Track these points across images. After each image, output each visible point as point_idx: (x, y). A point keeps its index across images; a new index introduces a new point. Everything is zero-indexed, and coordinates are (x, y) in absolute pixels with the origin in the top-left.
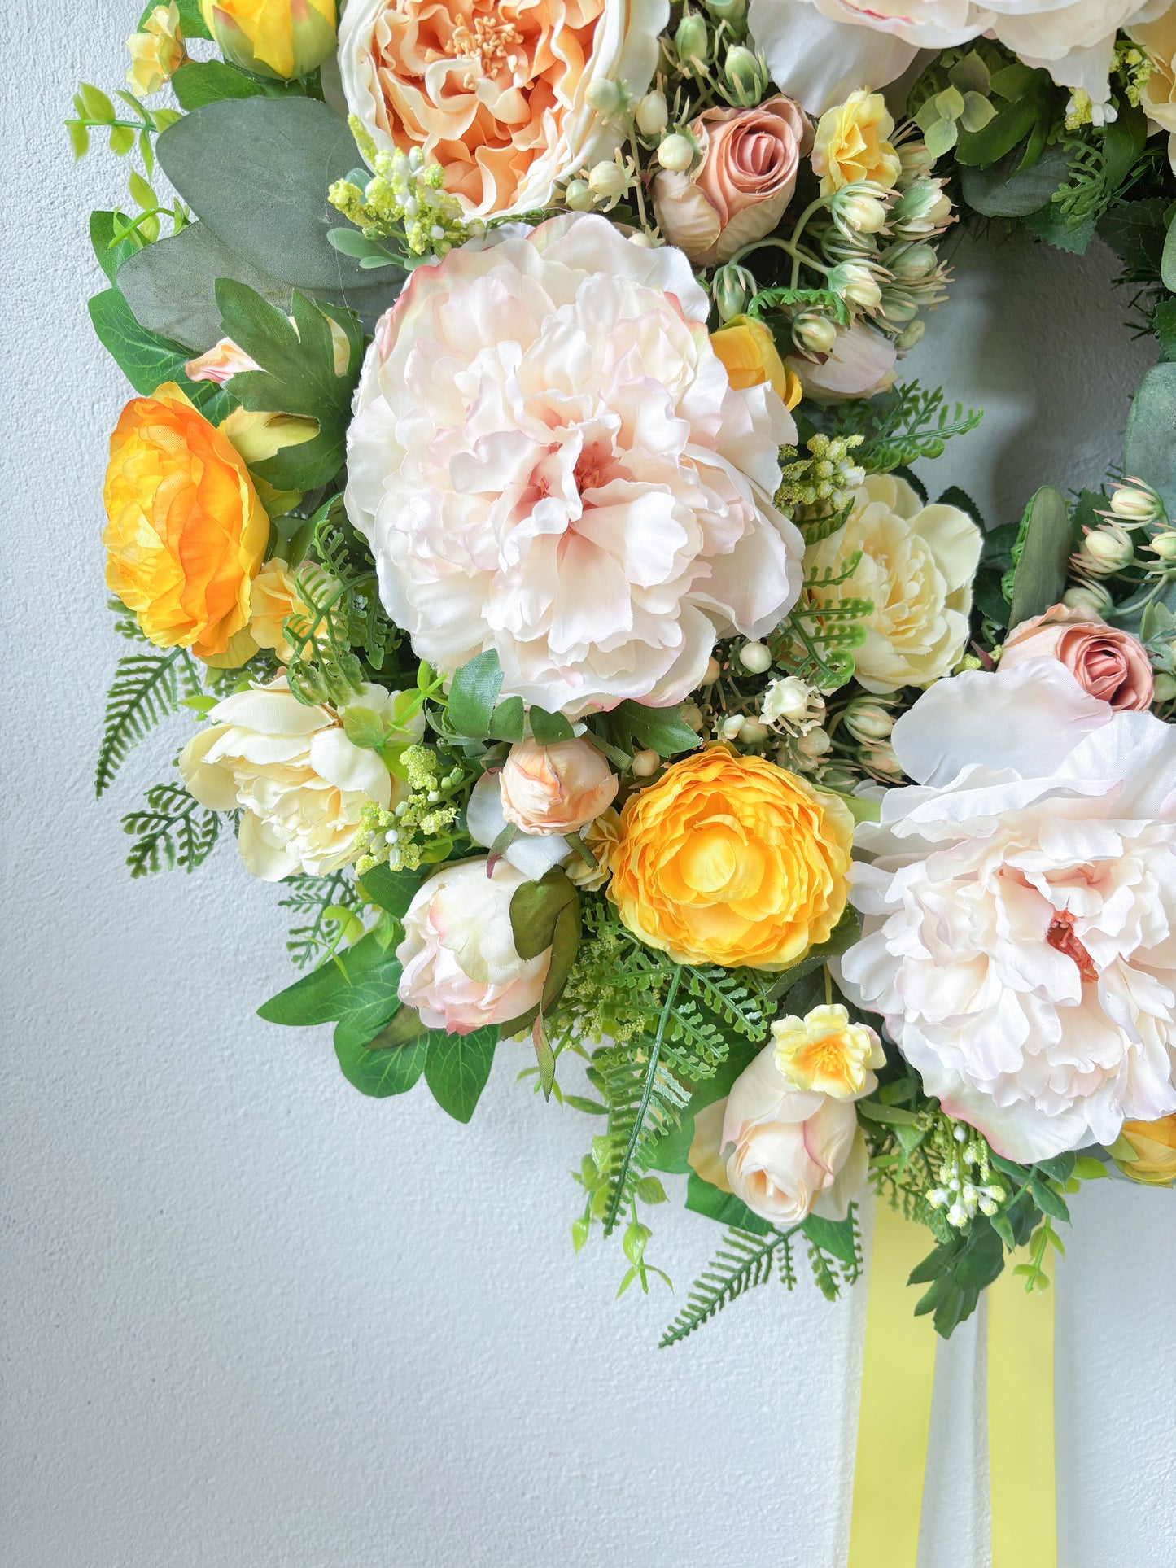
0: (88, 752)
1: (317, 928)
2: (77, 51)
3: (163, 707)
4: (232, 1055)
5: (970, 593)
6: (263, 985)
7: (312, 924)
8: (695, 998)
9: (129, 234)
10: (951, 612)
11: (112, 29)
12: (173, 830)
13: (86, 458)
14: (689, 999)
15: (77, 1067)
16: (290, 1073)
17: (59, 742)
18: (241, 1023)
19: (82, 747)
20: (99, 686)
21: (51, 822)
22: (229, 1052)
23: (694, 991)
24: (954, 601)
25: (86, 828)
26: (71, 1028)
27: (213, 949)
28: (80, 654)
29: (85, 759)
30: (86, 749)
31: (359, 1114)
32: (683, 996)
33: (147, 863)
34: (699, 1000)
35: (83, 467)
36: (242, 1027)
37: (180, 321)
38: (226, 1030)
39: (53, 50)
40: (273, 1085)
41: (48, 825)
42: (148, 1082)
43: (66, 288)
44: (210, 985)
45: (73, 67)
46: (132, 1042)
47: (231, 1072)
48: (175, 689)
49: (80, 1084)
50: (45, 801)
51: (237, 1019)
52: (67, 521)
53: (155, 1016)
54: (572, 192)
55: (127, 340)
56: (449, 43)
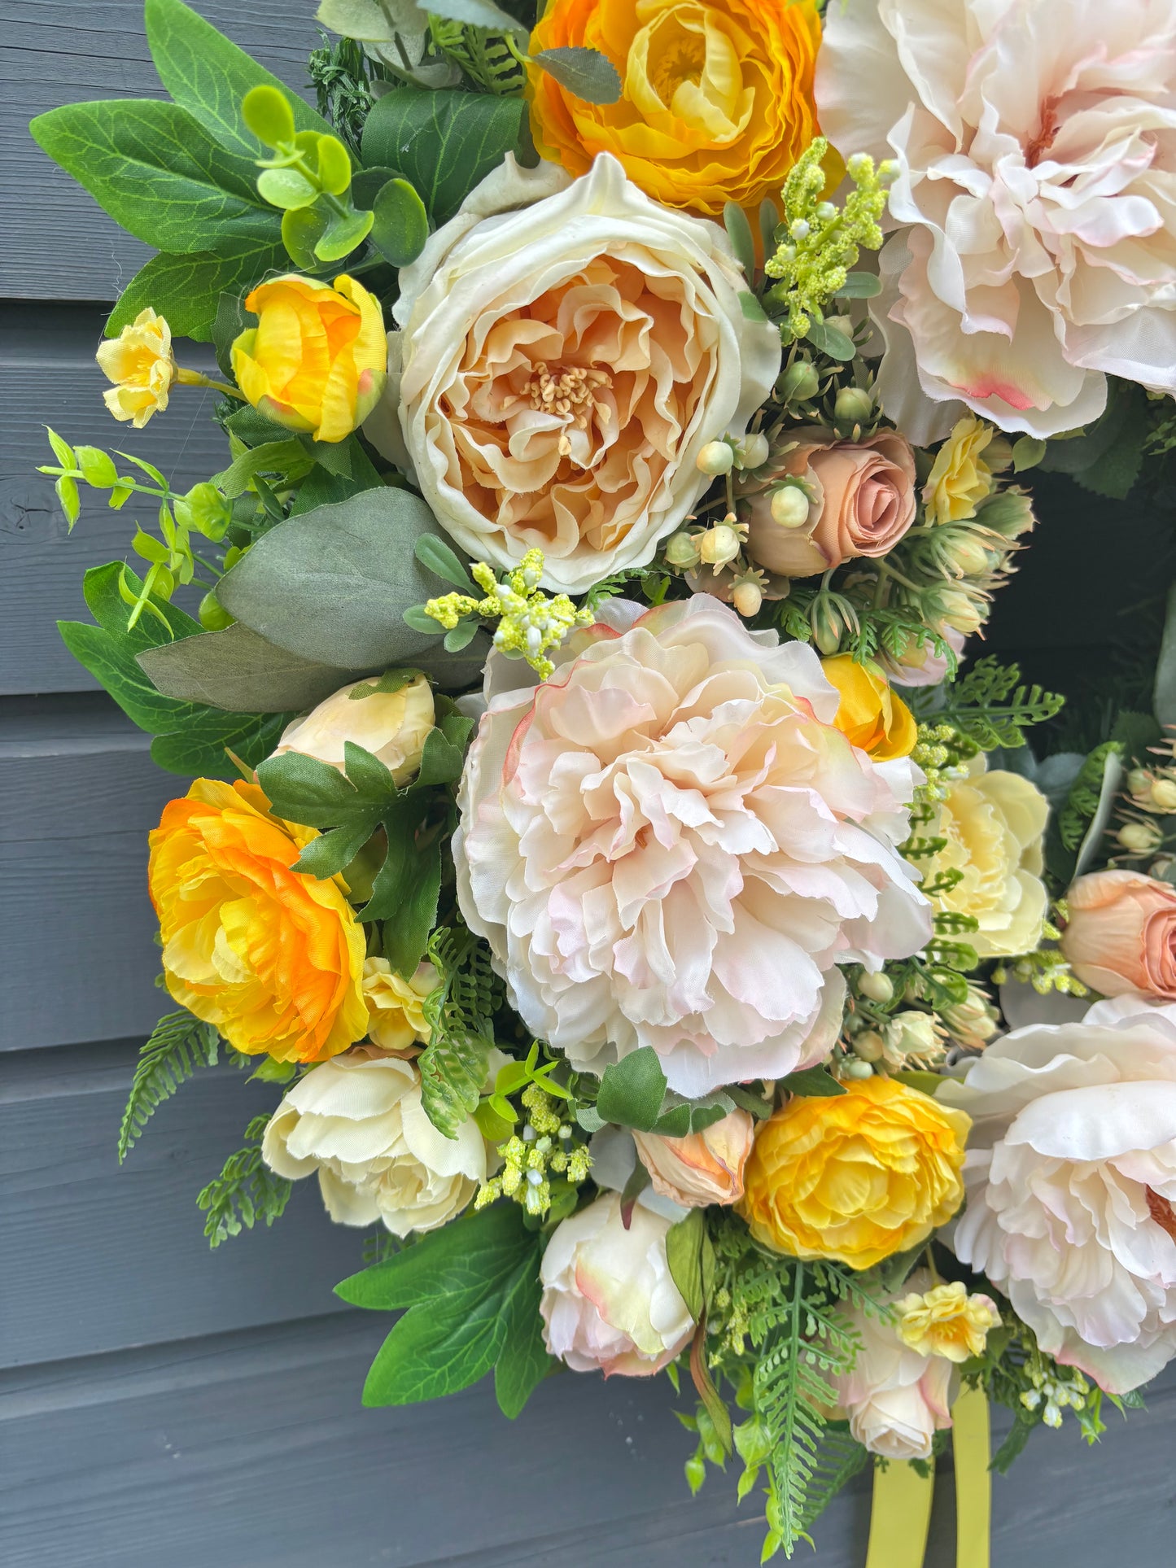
5: (1041, 852)
10: (1024, 873)
24: (1025, 863)
54: (681, 554)
55: (125, 679)
56: (527, 386)
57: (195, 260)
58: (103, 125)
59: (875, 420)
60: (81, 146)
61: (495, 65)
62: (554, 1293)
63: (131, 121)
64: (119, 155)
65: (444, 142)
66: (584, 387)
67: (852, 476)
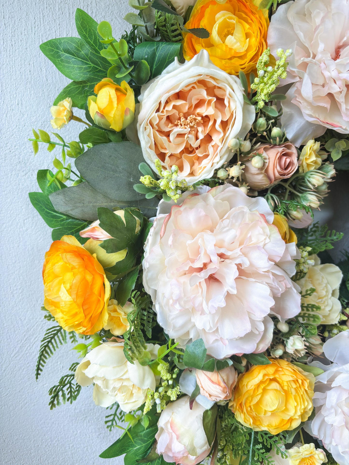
0: (20, 343)
1: (115, 414)
2: (20, 99)
3: (61, 342)
4: (73, 446)
5: (338, 291)
6: (84, 420)
7: (113, 413)
8: (261, 443)
9: (54, 180)
10: (333, 297)
11: (33, 92)
12: (65, 389)
13: (21, 239)
14: (259, 443)
15: (15, 456)
16: (94, 450)
17: (9, 340)
18: (76, 434)
19: (18, 341)
20: (25, 319)
21: (6, 369)
22: (72, 445)
23: (260, 440)
24: (333, 294)
25: (19, 370)
26: (13, 443)
27: (66, 409)
28: (18, 308)
29: (19, 346)
30: (19, 342)
31: (119, 461)
32: (256, 442)
33: (56, 402)
34: (263, 443)
35: (20, 242)
36: (77, 436)
37: (71, 210)
38: (71, 437)
39: (11, 98)
40: (88, 454)
41: (4, 371)
42: (42, 459)
43: (15, 181)
44: (65, 422)
45: (18, 104)
46: (36, 445)
47: (72, 452)
48: (65, 336)
49: (16, 462)
50: (3, 362)
51: (75, 433)
52: (14, 261)
53: (45, 435)
54: (221, 174)
55: (46, 210)
56: (177, 121)
57: (82, 84)
58: (60, 44)
59: (283, 139)
60: (53, 51)
61: (173, 32)
62: (162, 429)
63: (68, 43)
64: (63, 53)
65: (157, 55)
66: (194, 121)
67: (277, 154)
